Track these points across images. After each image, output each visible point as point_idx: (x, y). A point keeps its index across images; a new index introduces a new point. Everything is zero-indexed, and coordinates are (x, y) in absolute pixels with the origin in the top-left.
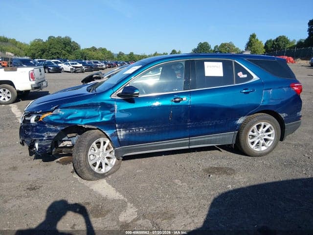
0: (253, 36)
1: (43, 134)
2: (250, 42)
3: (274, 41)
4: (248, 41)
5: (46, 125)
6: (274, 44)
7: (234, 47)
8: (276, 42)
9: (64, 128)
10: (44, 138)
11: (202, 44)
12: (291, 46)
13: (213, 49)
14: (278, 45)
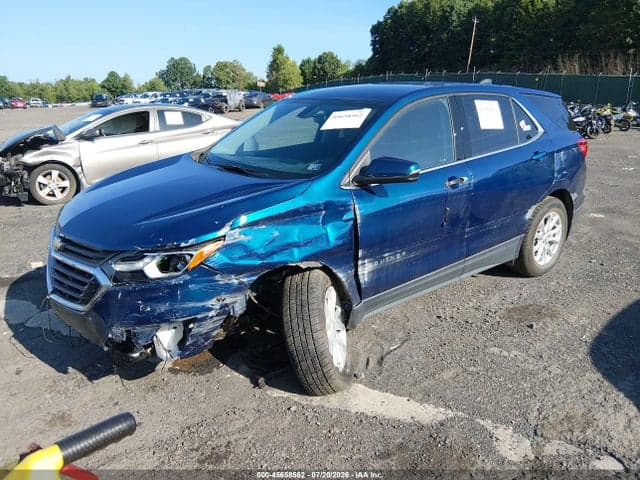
0: (279, 51)
1: (209, 304)
2: (274, 61)
3: (315, 63)
4: (271, 59)
5: (217, 277)
6: (315, 67)
7: (244, 70)
8: (319, 62)
9: (255, 278)
10: (211, 314)
11: (176, 61)
12: (344, 72)
13: (201, 73)
14: (322, 69)
